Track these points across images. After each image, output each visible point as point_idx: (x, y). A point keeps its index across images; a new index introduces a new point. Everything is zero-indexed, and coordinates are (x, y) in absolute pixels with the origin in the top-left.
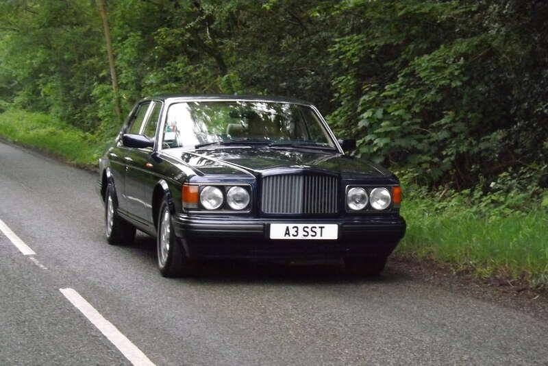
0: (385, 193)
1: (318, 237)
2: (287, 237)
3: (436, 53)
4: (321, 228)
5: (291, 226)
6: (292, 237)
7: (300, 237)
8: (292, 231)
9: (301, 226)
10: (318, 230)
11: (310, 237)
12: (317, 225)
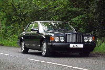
0: (91, 38)
1: (79, 47)
2: (73, 47)
3: (76, 18)
4: (80, 45)
5: (74, 45)
6: (74, 47)
7: (76, 47)
8: (74, 46)
9: (76, 45)
10: (79, 46)
11: (78, 47)
12: (79, 45)
